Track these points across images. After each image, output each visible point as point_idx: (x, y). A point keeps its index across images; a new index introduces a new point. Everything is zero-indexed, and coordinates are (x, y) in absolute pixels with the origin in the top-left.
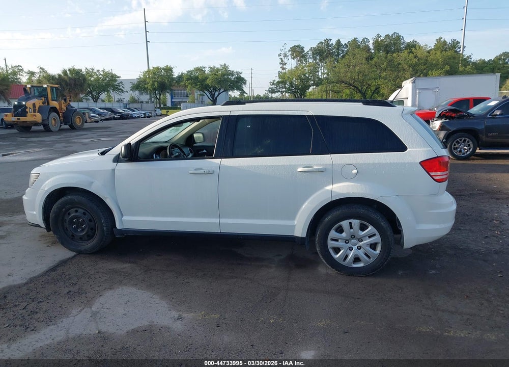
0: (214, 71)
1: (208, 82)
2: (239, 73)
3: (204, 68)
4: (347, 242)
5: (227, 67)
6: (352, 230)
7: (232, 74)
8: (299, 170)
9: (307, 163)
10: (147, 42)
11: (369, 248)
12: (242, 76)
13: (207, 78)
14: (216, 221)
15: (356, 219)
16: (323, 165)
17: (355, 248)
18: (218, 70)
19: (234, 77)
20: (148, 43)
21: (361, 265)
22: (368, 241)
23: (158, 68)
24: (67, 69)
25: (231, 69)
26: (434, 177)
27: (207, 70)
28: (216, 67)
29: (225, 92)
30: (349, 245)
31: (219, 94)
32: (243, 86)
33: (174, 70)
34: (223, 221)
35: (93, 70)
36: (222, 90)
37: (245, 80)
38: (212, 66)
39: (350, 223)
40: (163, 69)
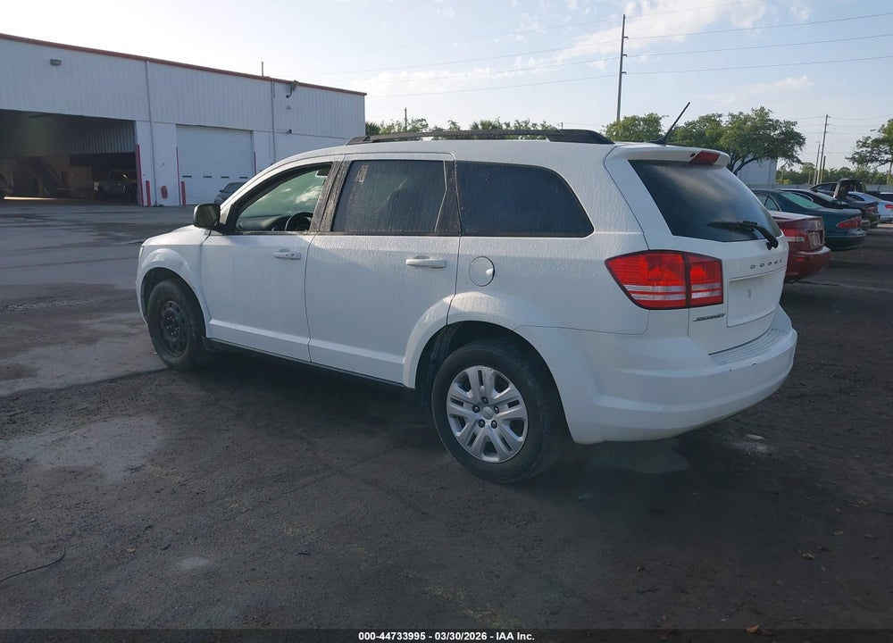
0: (739, 121)
1: (721, 143)
2: (788, 124)
3: (720, 116)
4: (476, 408)
5: (767, 113)
6: (483, 387)
7: (775, 125)
8: (408, 261)
9: (422, 251)
10: (621, 73)
11: (507, 429)
12: (796, 129)
13: (720, 135)
14: (304, 341)
15: (489, 366)
16: (443, 254)
17: (488, 423)
18: (747, 118)
19: (777, 132)
20: (623, 75)
21: (495, 459)
22: (507, 412)
23: (634, 119)
24: (479, 122)
25: (772, 116)
26: (633, 295)
27: (725, 120)
28: (745, 113)
29: (756, 161)
30: (479, 416)
31: (743, 164)
32: (797, 148)
33: (662, 122)
34: (315, 343)
35: (527, 123)
36: (751, 157)
37: (801, 138)
38: (736, 113)
39: (480, 372)
40: (644, 120)
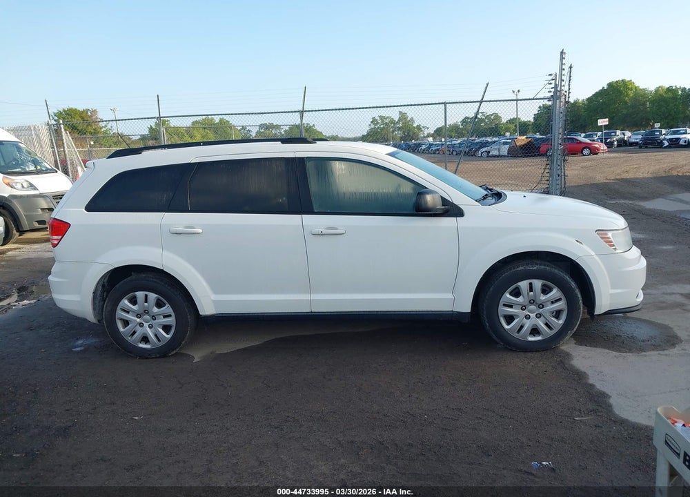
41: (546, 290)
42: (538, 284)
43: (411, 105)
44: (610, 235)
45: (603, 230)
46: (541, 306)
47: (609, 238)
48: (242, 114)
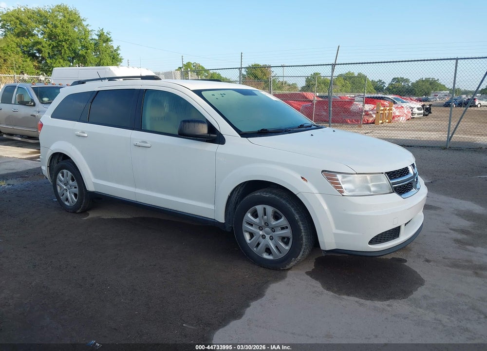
41: (277, 217)
42: (270, 210)
43: (424, 60)
44: (339, 177)
45: (333, 172)
46: (273, 230)
47: (337, 180)
48: (294, 66)
